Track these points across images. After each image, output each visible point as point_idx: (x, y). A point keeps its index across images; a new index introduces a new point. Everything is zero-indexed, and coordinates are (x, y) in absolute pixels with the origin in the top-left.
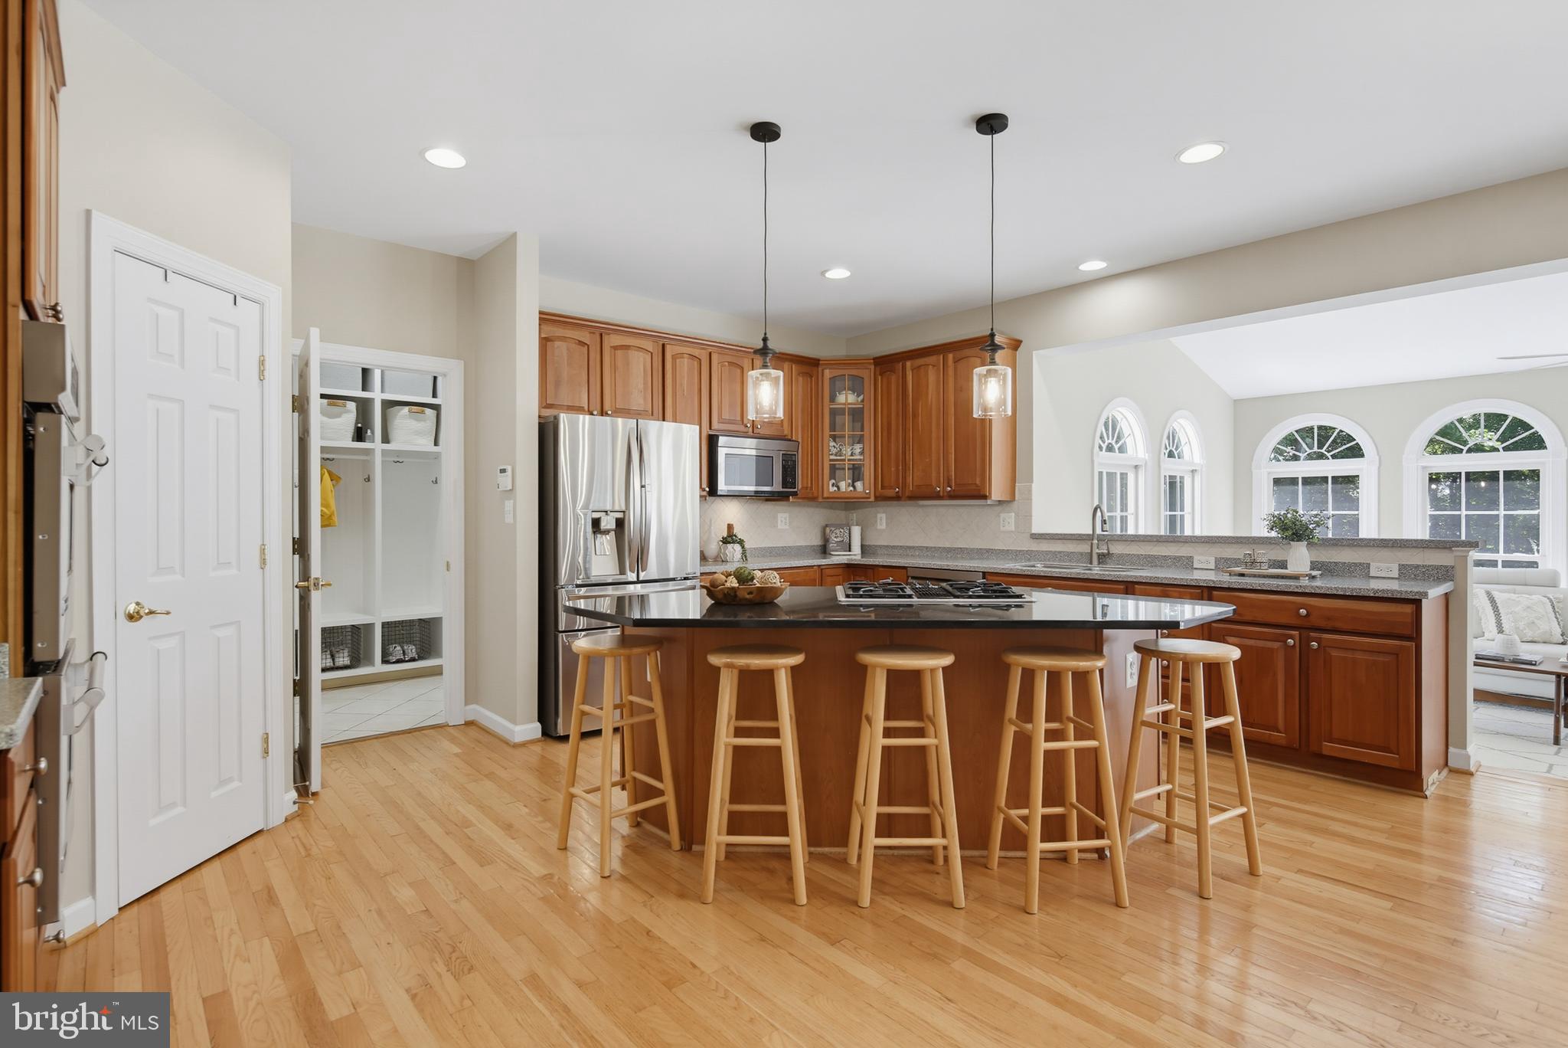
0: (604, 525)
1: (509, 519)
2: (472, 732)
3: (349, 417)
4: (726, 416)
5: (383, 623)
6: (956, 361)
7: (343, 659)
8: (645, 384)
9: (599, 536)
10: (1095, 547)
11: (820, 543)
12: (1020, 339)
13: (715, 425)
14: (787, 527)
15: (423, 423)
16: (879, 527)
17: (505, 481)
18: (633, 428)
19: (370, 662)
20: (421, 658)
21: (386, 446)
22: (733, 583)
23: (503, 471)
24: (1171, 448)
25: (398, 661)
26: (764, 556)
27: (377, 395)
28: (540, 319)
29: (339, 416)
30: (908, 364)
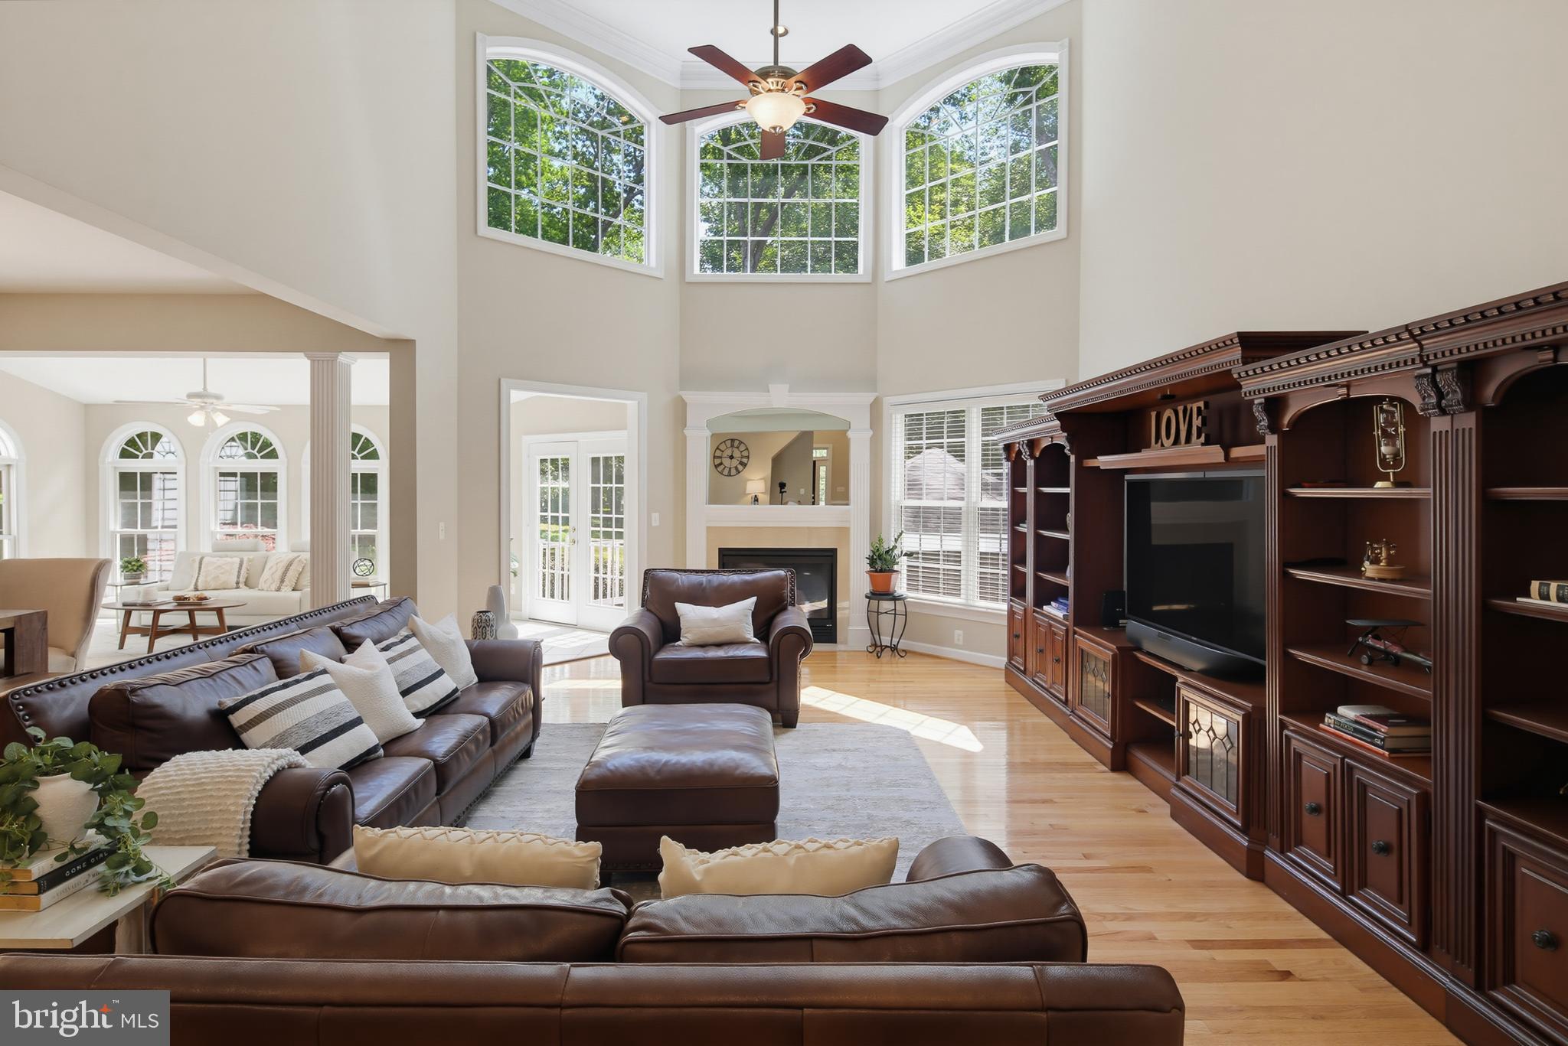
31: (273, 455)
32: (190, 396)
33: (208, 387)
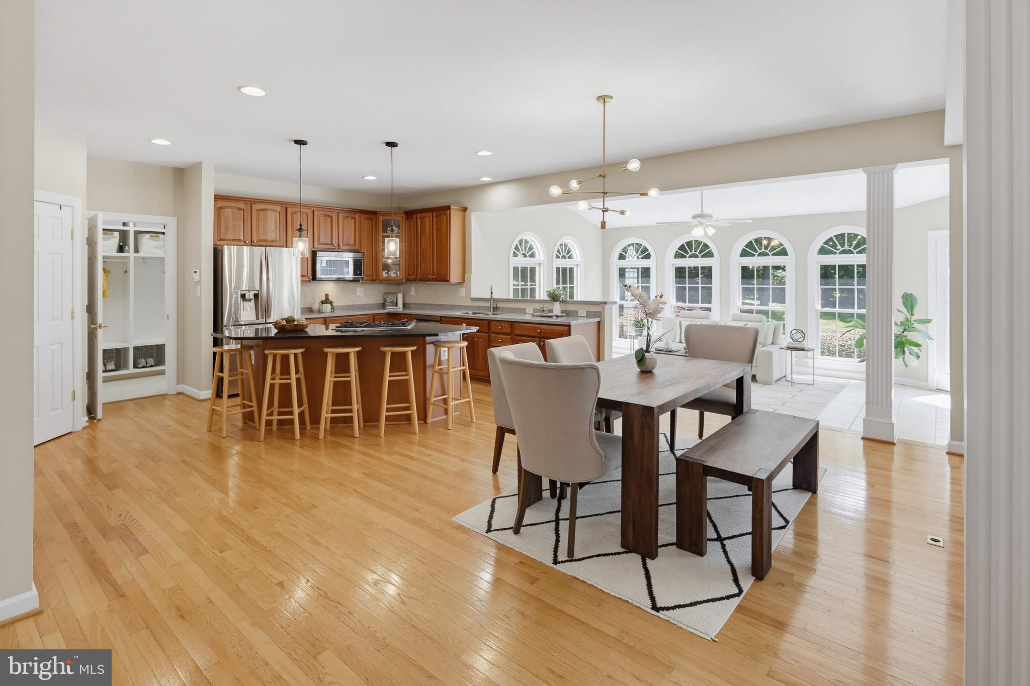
0: (247, 297)
1: (198, 295)
2: (180, 397)
3: (115, 240)
4: (322, 241)
5: (134, 347)
6: (437, 217)
7: (111, 366)
8: (276, 227)
9: (245, 302)
10: (492, 304)
11: (382, 302)
12: (466, 207)
13: (316, 245)
14: (362, 294)
15: (158, 242)
16: (411, 294)
17: (196, 277)
18: (263, 251)
19: (126, 367)
20: (156, 365)
21: (136, 255)
22: (284, 323)
23: (196, 272)
24: (564, 254)
25: (143, 367)
26: (349, 309)
27: (131, 229)
28: (215, 198)
29: (109, 239)
30: (418, 215)
31: (710, 255)
32: (695, 217)
33: (703, 210)
